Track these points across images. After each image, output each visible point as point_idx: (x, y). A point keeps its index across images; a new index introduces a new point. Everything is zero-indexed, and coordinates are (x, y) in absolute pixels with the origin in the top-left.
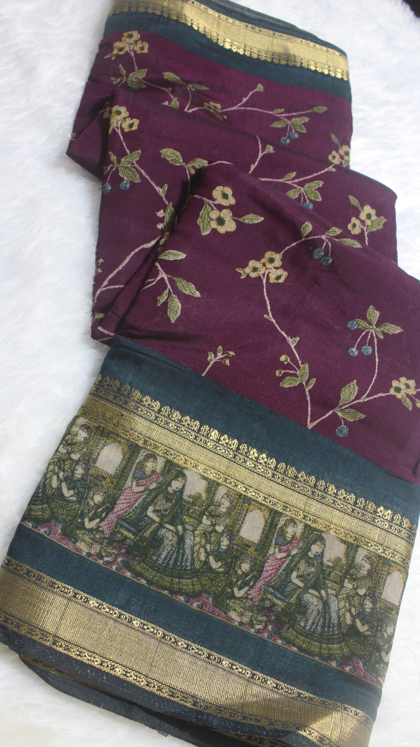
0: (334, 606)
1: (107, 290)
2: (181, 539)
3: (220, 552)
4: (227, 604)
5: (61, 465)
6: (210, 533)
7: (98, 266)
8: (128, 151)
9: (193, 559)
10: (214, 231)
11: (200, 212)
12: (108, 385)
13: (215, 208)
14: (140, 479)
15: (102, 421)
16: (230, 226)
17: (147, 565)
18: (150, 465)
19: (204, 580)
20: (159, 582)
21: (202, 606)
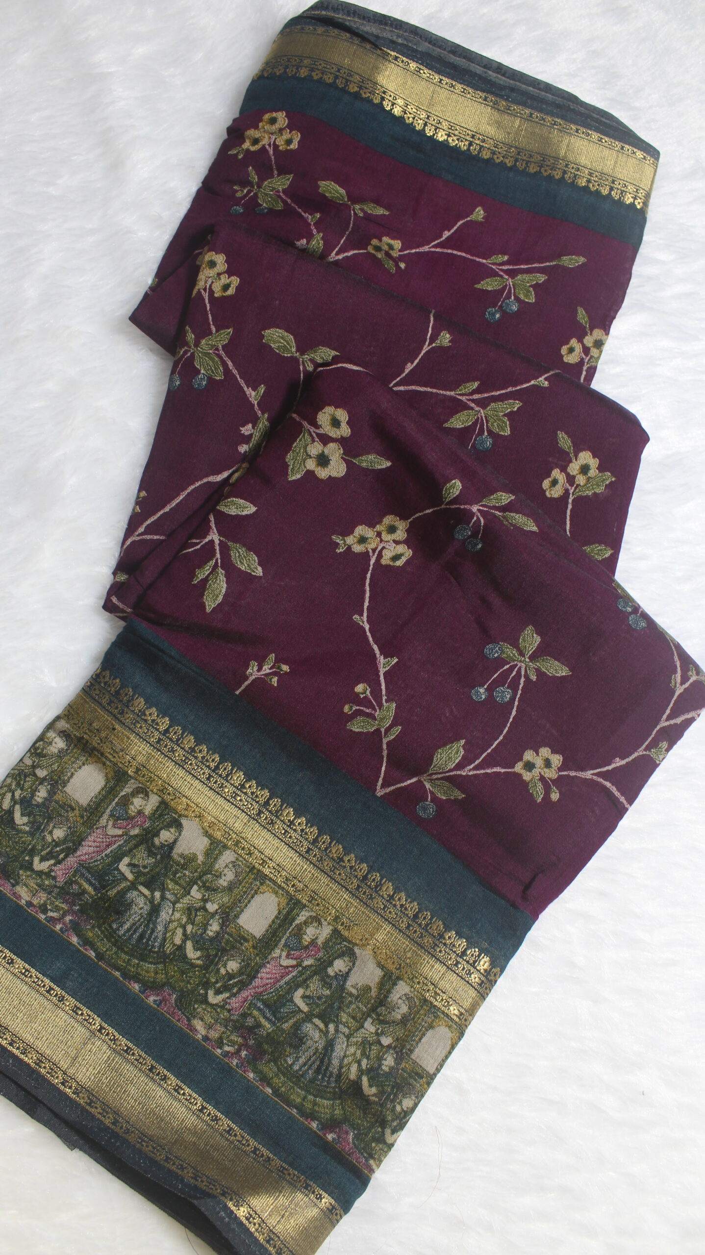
0: (340, 1048)
1: (141, 540)
2: (155, 910)
3: (203, 939)
4: (194, 1008)
5: (21, 780)
6: (197, 910)
7: (139, 502)
8: (213, 329)
9: (164, 939)
10: (310, 474)
11: (293, 443)
12: (105, 683)
13: (317, 440)
14: (118, 818)
15: (87, 731)
16: (337, 468)
17: (102, 932)
18: (137, 802)
19: (173, 970)
20: (112, 958)
21: (161, 1002)
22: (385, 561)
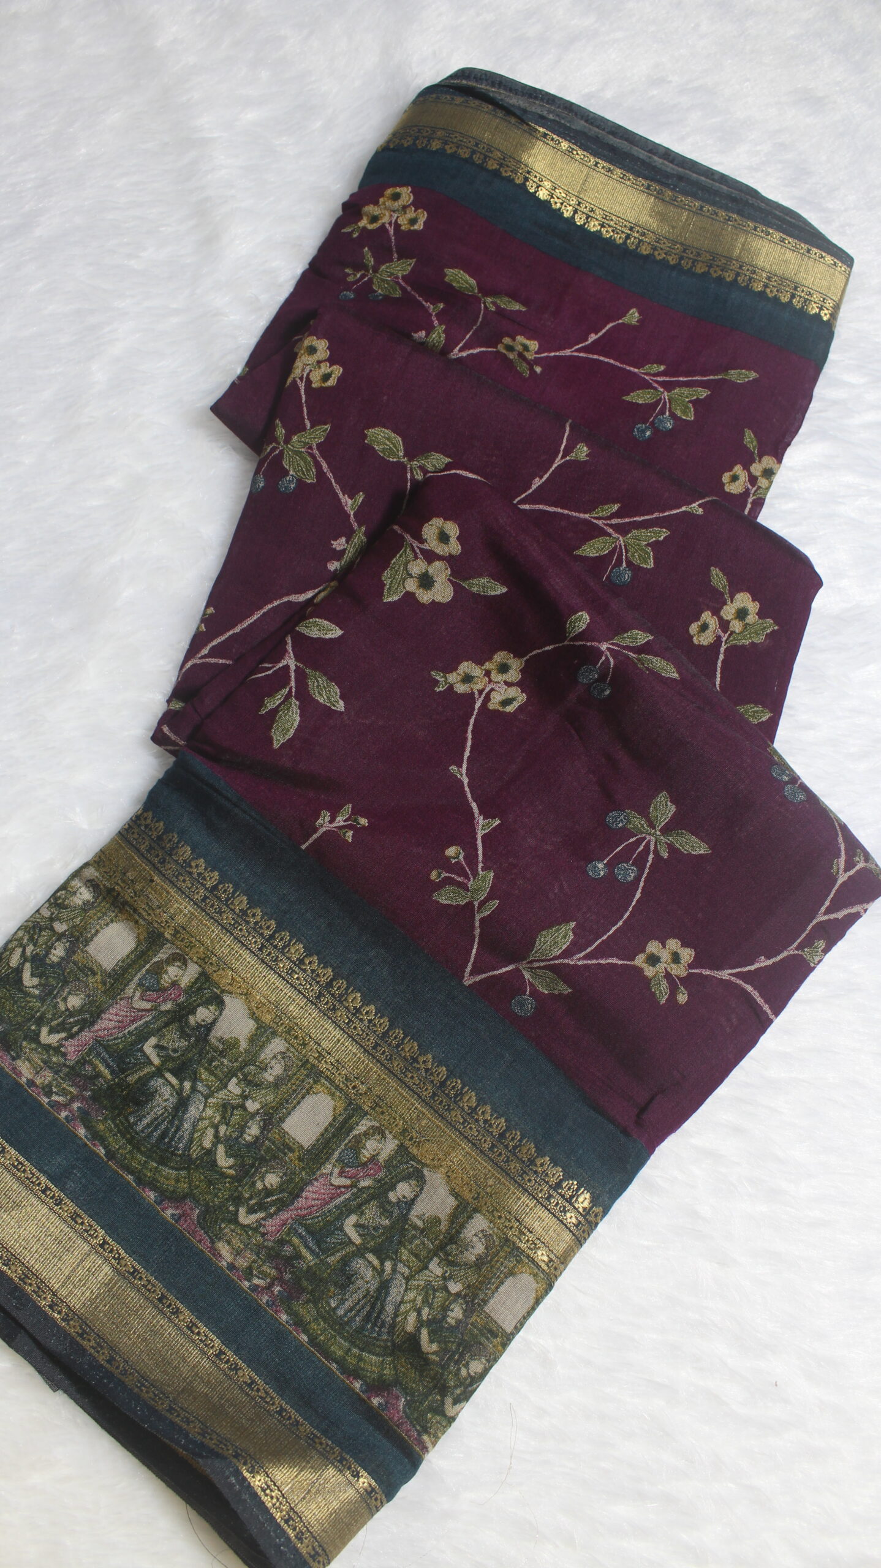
0: (395, 1293)
1: (203, 663)
2: (183, 1104)
3: (239, 1143)
4: (220, 1228)
5: (35, 933)
6: (233, 1108)
7: (204, 620)
8: (308, 424)
9: (191, 1140)
10: (410, 596)
11: (392, 559)
12: (146, 826)
13: (421, 556)
14: (148, 989)
15: (120, 882)
16: (442, 592)
17: (116, 1126)
18: (173, 971)
19: (198, 1177)
20: (125, 1158)
21: (180, 1217)
22: (492, 706)
